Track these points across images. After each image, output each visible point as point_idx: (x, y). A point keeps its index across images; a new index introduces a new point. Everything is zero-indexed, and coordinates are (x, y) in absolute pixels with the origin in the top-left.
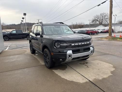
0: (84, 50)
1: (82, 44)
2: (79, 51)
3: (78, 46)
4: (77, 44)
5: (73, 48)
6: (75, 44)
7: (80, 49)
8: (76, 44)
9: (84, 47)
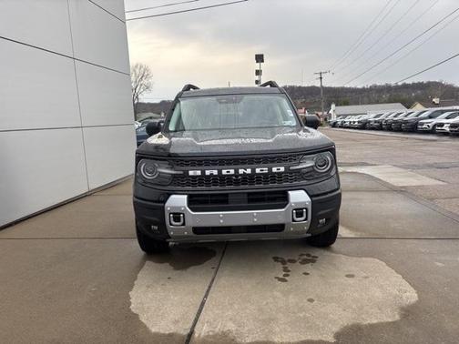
0: (250, 201)
1: (241, 171)
2: (226, 202)
3: (221, 179)
4: (215, 172)
5: (194, 185)
6: (203, 172)
7: (227, 195)
8: (208, 173)
9: (252, 186)
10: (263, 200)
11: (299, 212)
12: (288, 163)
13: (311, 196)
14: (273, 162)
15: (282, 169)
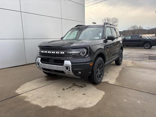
2: (48, 61)
6: (44, 52)
9: (55, 58)
10: (58, 62)
11: (67, 68)
12: (66, 51)
13: (72, 63)
14: (61, 50)
15: (63, 53)
